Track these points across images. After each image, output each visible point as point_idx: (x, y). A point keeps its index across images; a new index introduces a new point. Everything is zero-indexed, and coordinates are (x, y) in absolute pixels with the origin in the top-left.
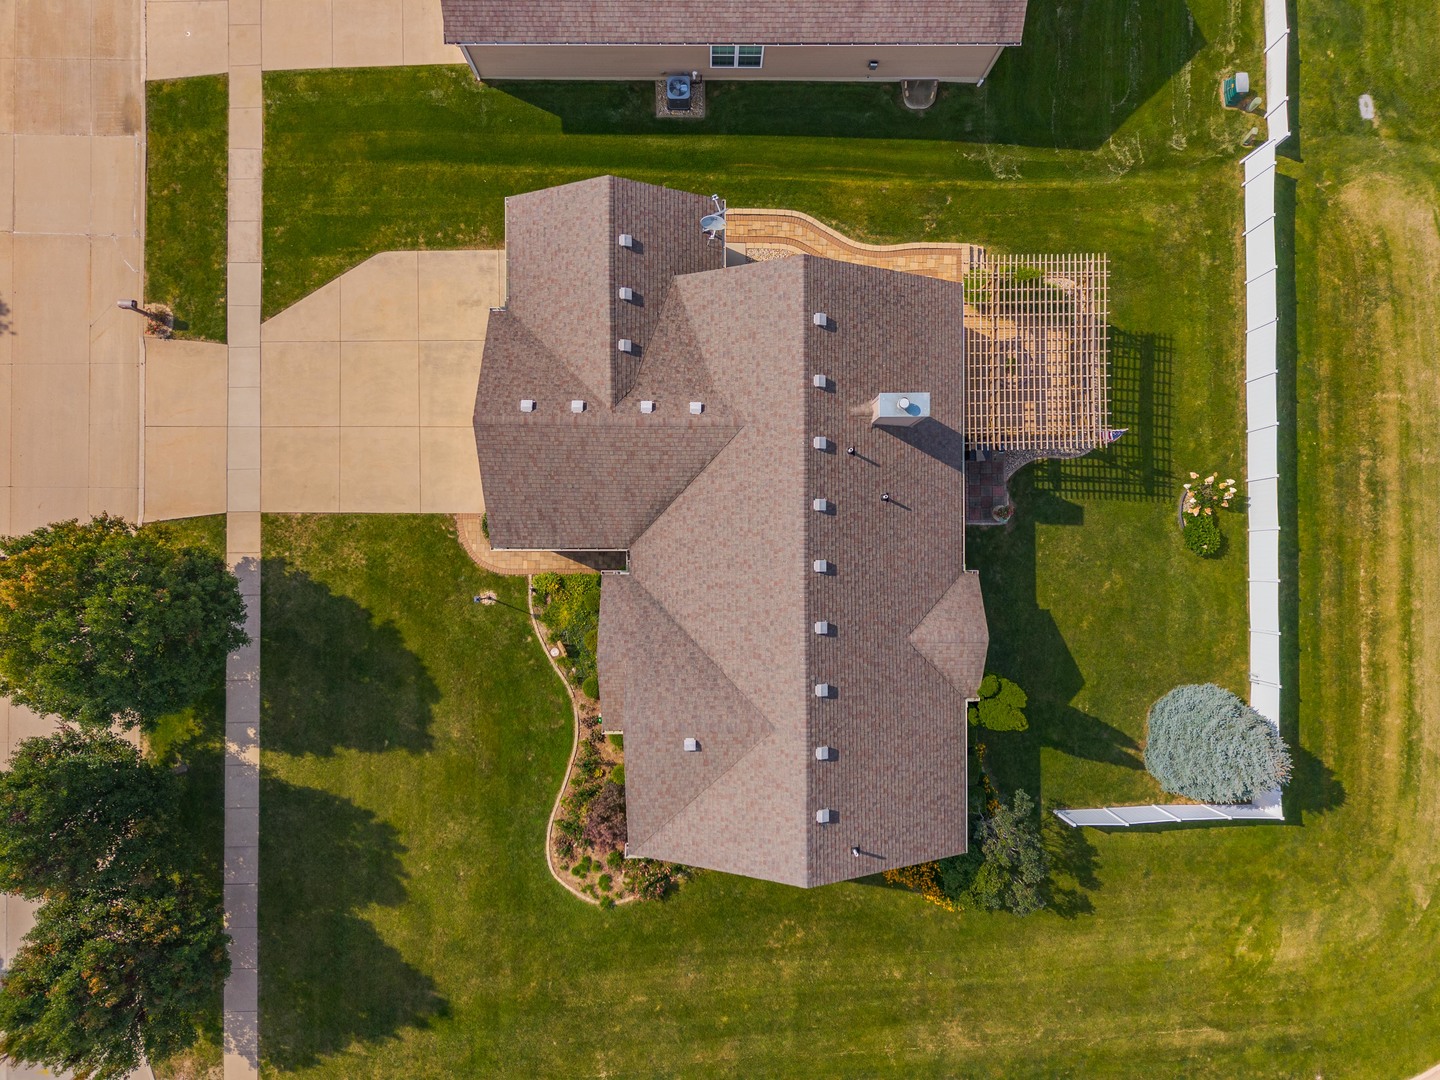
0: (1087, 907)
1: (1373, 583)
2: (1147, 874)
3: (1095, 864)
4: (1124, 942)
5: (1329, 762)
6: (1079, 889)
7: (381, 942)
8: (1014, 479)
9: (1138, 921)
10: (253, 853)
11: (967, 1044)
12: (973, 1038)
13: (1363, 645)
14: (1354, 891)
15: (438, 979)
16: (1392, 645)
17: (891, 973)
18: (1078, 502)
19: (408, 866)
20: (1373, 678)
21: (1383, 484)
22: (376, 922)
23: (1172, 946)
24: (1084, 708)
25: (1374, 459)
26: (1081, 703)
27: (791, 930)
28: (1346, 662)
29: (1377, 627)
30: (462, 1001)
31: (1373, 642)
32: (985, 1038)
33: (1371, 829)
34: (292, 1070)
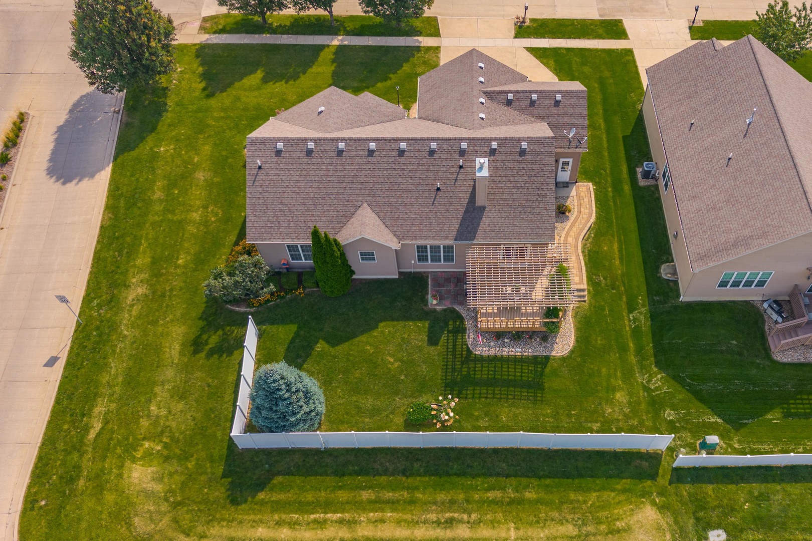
0: (195, 352)
1: (382, 521)
2: (209, 386)
3: (221, 356)
4: (170, 373)
5: (261, 496)
6: (207, 348)
7: (246, 77)
8: (453, 311)
9: (181, 381)
10: (294, 42)
11: (130, 298)
12: (133, 300)
13: (339, 515)
14: (169, 512)
15: (224, 94)
16: (337, 533)
17: (182, 258)
18: (441, 343)
19: (278, 84)
20: (316, 521)
21: (451, 527)
22: (256, 75)
23: (160, 401)
24: (318, 348)
25: (468, 522)
26: (320, 346)
27: (216, 215)
28: (328, 506)
29: (351, 524)
30: (213, 102)
31: (341, 522)
32: (132, 306)
33: (211, 520)
34: (196, 52)
